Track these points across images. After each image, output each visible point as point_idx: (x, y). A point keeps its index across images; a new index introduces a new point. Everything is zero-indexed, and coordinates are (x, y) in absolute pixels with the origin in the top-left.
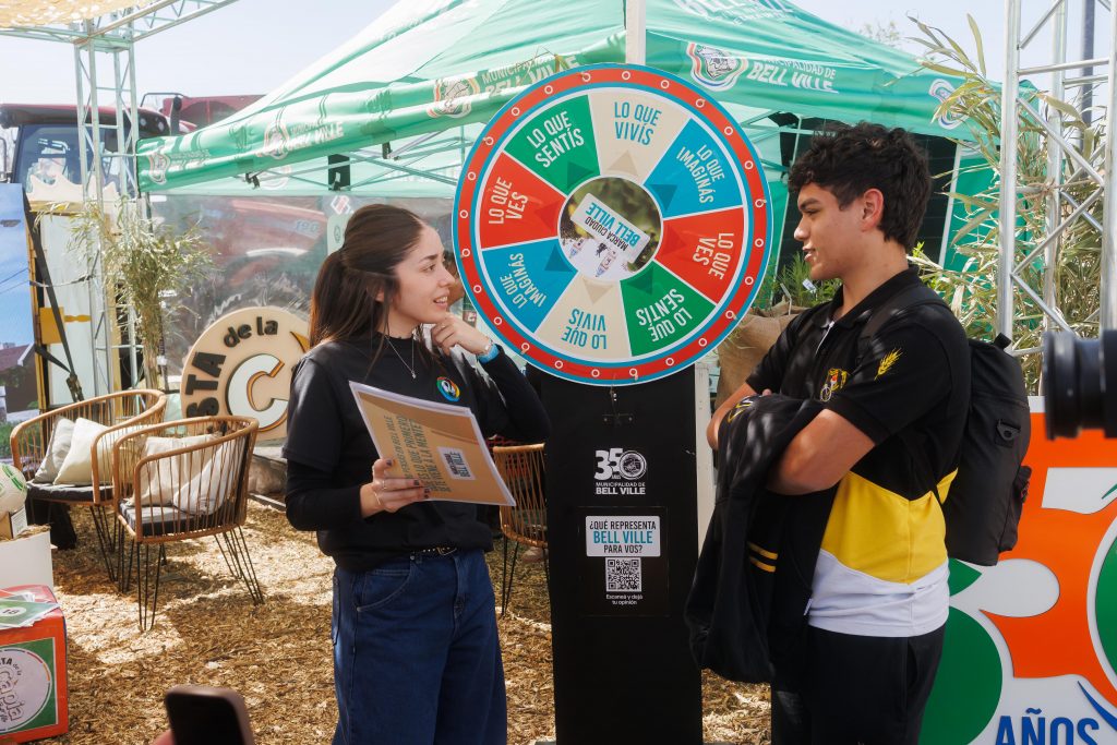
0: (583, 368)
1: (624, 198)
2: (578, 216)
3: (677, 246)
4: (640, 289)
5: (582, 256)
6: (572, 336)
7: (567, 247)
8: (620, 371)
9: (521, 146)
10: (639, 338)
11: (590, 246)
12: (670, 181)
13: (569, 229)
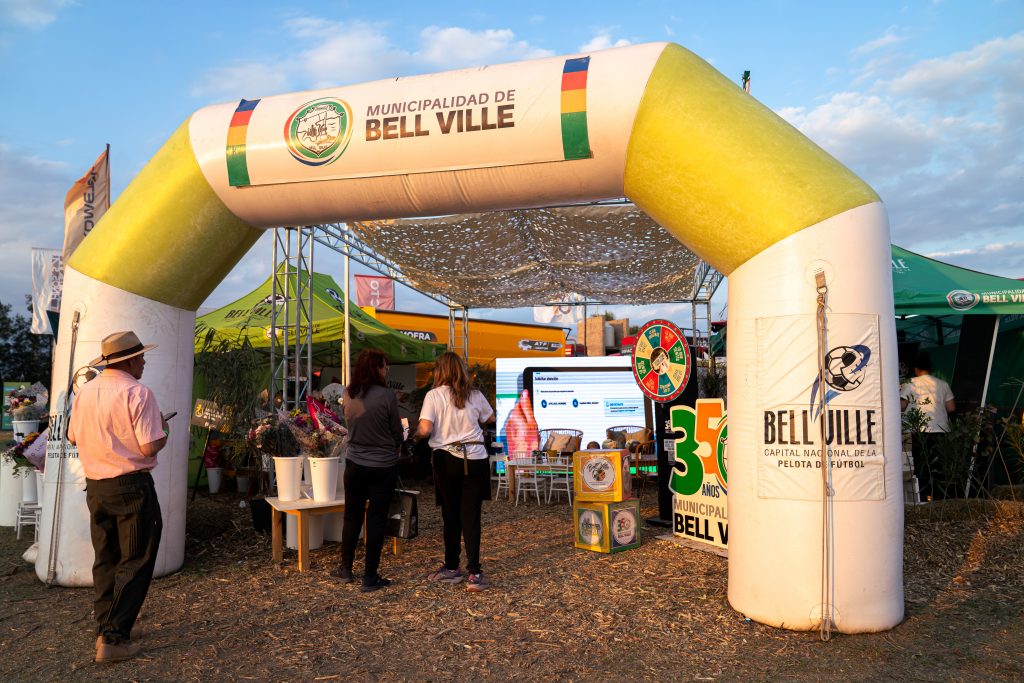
0: (685, 379)
1: (655, 355)
2: (656, 368)
3: (666, 345)
4: (672, 358)
5: (664, 370)
6: (678, 380)
7: (661, 373)
8: (687, 369)
9: (642, 376)
10: (681, 362)
11: (662, 367)
12: (654, 342)
13: (658, 371)
